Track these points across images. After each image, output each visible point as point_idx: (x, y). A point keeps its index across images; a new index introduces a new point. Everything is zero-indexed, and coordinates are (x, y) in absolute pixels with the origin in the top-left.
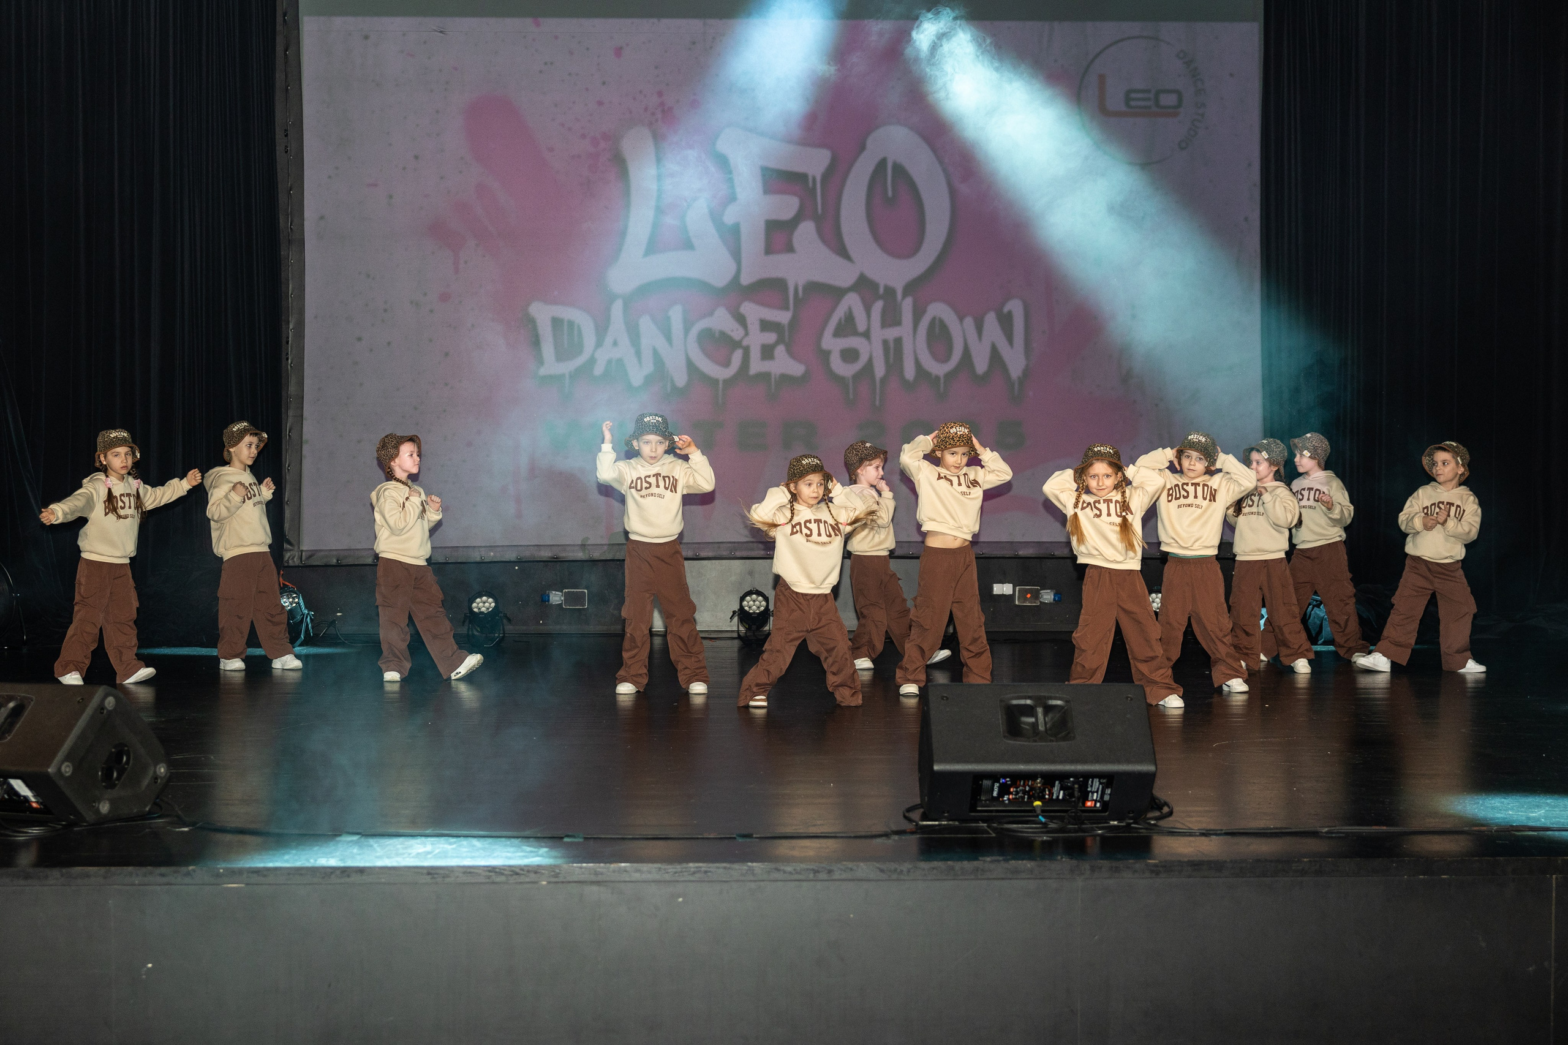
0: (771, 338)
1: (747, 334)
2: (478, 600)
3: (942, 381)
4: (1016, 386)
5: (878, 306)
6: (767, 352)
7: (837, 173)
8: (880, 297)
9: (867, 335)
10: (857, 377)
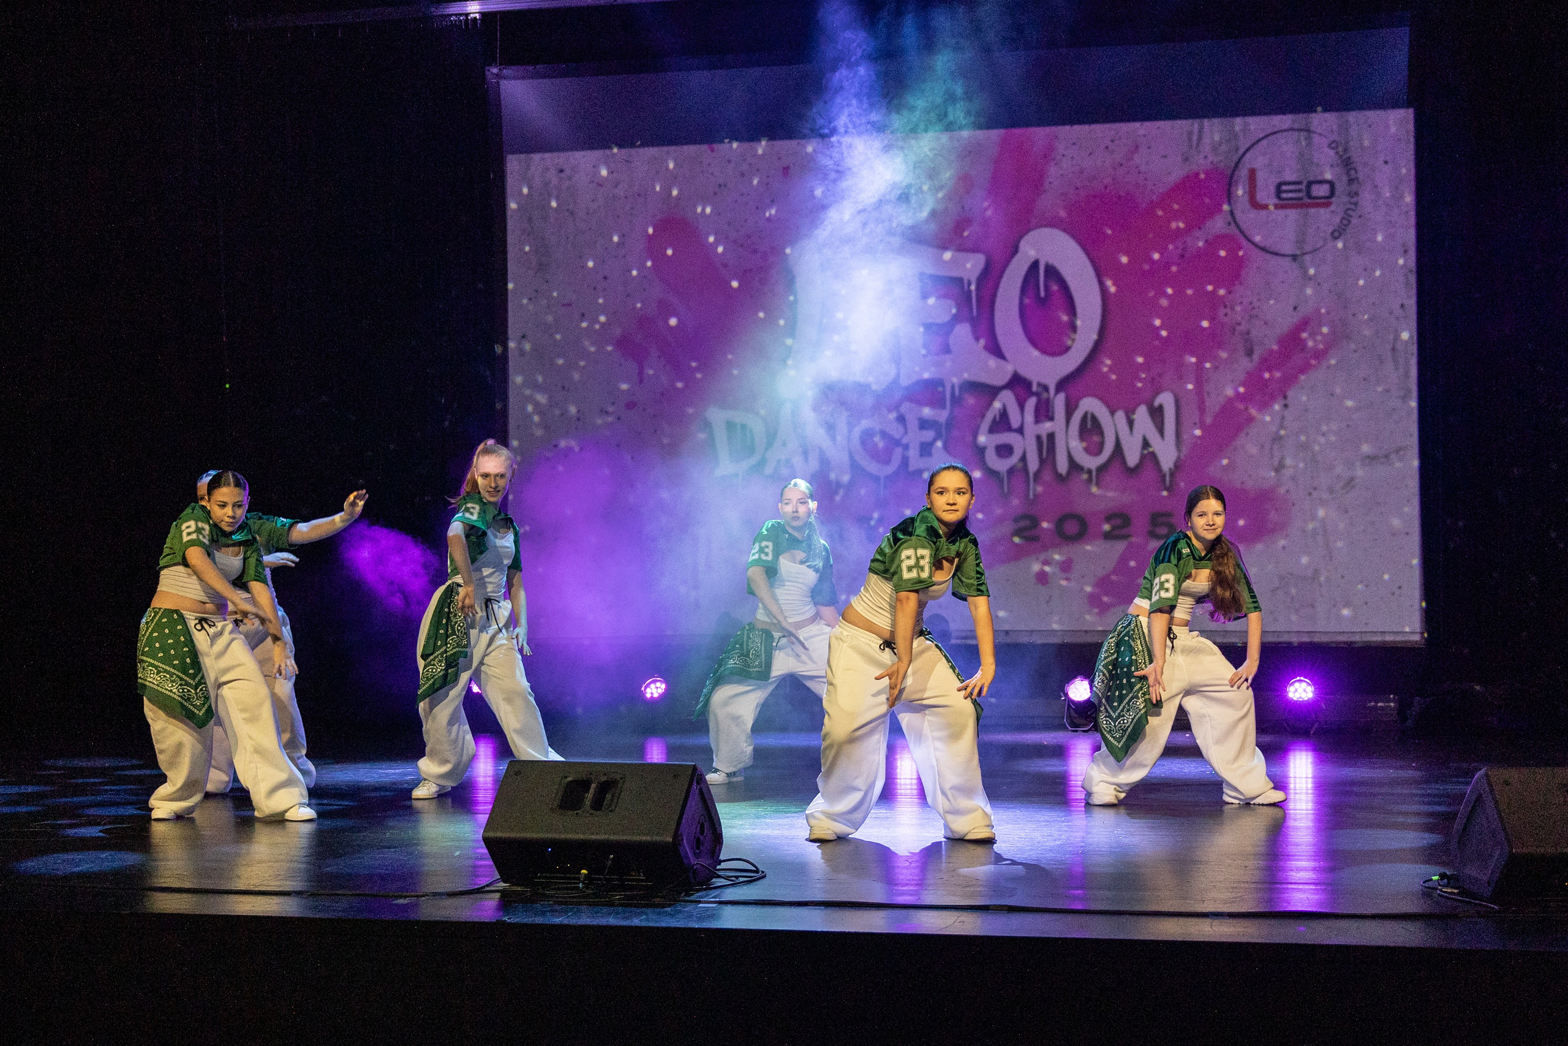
0: (929, 435)
1: (906, 433)
2: (653, 686)
3: (1094, 474)
4: (1168, 478)
5: (1031, 403)
6: (926, 449)
7: (990, 277)
8: (1032, 394)
9: (1020, 430)
10: (1011, 471)
